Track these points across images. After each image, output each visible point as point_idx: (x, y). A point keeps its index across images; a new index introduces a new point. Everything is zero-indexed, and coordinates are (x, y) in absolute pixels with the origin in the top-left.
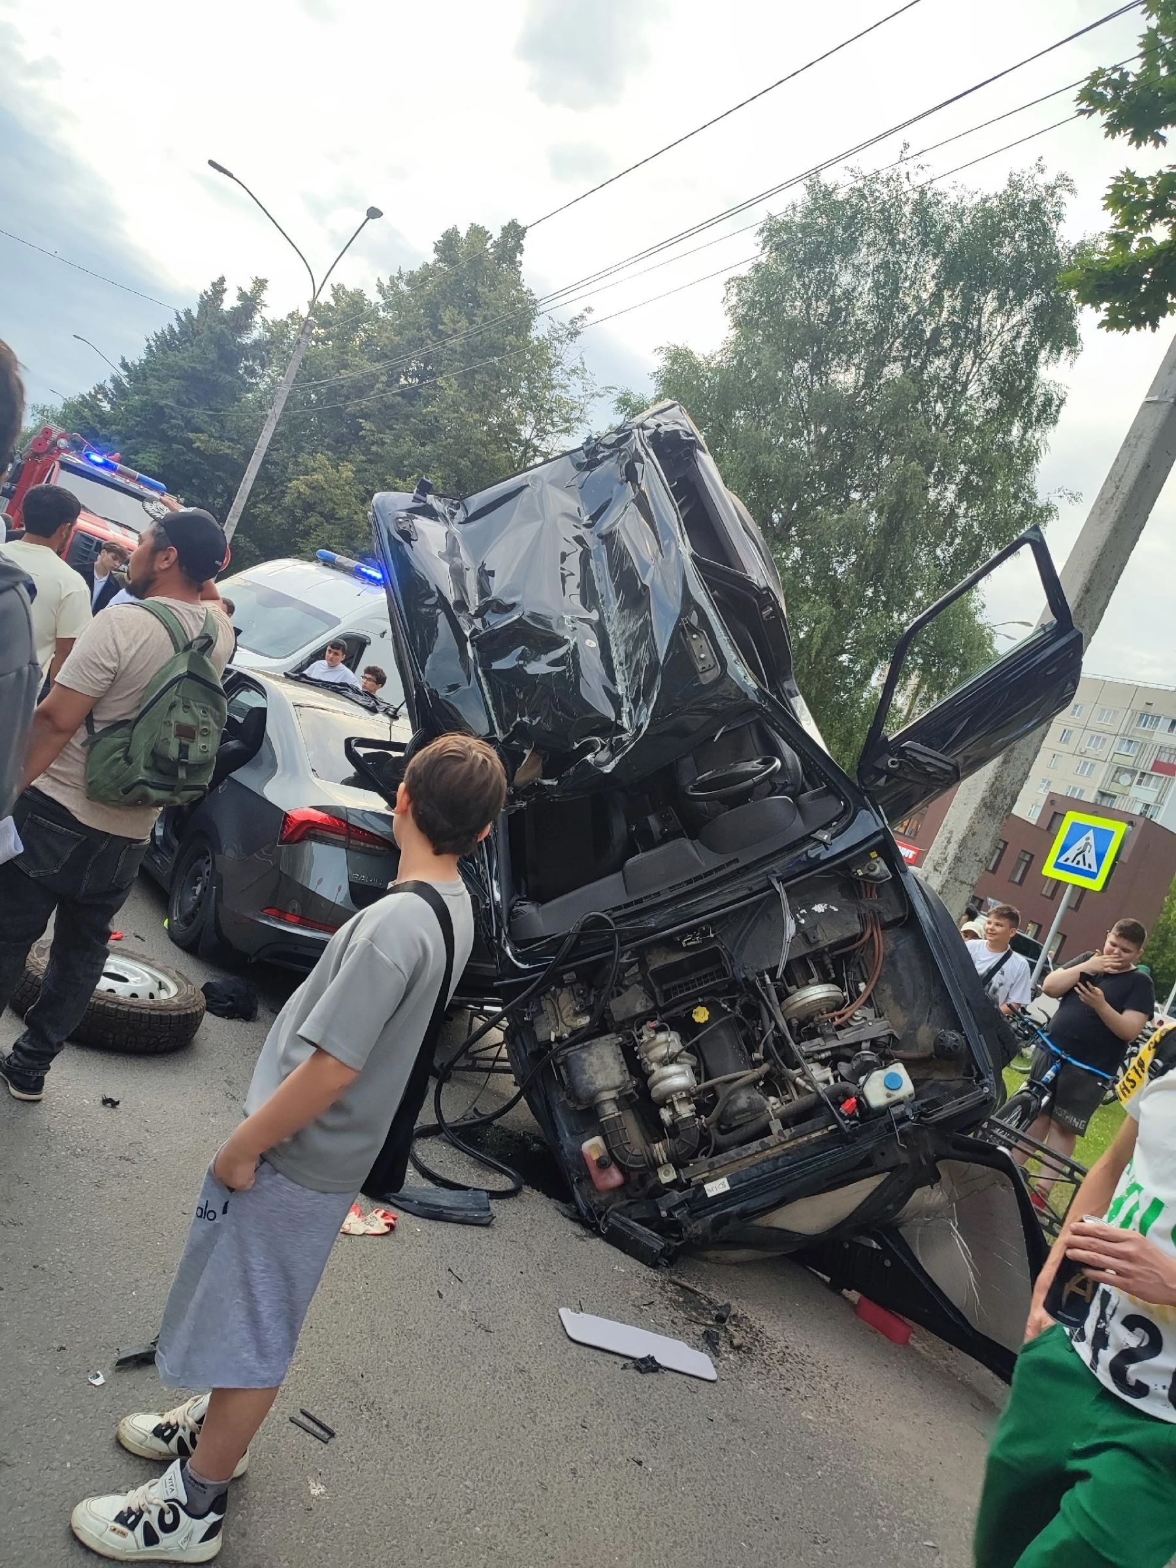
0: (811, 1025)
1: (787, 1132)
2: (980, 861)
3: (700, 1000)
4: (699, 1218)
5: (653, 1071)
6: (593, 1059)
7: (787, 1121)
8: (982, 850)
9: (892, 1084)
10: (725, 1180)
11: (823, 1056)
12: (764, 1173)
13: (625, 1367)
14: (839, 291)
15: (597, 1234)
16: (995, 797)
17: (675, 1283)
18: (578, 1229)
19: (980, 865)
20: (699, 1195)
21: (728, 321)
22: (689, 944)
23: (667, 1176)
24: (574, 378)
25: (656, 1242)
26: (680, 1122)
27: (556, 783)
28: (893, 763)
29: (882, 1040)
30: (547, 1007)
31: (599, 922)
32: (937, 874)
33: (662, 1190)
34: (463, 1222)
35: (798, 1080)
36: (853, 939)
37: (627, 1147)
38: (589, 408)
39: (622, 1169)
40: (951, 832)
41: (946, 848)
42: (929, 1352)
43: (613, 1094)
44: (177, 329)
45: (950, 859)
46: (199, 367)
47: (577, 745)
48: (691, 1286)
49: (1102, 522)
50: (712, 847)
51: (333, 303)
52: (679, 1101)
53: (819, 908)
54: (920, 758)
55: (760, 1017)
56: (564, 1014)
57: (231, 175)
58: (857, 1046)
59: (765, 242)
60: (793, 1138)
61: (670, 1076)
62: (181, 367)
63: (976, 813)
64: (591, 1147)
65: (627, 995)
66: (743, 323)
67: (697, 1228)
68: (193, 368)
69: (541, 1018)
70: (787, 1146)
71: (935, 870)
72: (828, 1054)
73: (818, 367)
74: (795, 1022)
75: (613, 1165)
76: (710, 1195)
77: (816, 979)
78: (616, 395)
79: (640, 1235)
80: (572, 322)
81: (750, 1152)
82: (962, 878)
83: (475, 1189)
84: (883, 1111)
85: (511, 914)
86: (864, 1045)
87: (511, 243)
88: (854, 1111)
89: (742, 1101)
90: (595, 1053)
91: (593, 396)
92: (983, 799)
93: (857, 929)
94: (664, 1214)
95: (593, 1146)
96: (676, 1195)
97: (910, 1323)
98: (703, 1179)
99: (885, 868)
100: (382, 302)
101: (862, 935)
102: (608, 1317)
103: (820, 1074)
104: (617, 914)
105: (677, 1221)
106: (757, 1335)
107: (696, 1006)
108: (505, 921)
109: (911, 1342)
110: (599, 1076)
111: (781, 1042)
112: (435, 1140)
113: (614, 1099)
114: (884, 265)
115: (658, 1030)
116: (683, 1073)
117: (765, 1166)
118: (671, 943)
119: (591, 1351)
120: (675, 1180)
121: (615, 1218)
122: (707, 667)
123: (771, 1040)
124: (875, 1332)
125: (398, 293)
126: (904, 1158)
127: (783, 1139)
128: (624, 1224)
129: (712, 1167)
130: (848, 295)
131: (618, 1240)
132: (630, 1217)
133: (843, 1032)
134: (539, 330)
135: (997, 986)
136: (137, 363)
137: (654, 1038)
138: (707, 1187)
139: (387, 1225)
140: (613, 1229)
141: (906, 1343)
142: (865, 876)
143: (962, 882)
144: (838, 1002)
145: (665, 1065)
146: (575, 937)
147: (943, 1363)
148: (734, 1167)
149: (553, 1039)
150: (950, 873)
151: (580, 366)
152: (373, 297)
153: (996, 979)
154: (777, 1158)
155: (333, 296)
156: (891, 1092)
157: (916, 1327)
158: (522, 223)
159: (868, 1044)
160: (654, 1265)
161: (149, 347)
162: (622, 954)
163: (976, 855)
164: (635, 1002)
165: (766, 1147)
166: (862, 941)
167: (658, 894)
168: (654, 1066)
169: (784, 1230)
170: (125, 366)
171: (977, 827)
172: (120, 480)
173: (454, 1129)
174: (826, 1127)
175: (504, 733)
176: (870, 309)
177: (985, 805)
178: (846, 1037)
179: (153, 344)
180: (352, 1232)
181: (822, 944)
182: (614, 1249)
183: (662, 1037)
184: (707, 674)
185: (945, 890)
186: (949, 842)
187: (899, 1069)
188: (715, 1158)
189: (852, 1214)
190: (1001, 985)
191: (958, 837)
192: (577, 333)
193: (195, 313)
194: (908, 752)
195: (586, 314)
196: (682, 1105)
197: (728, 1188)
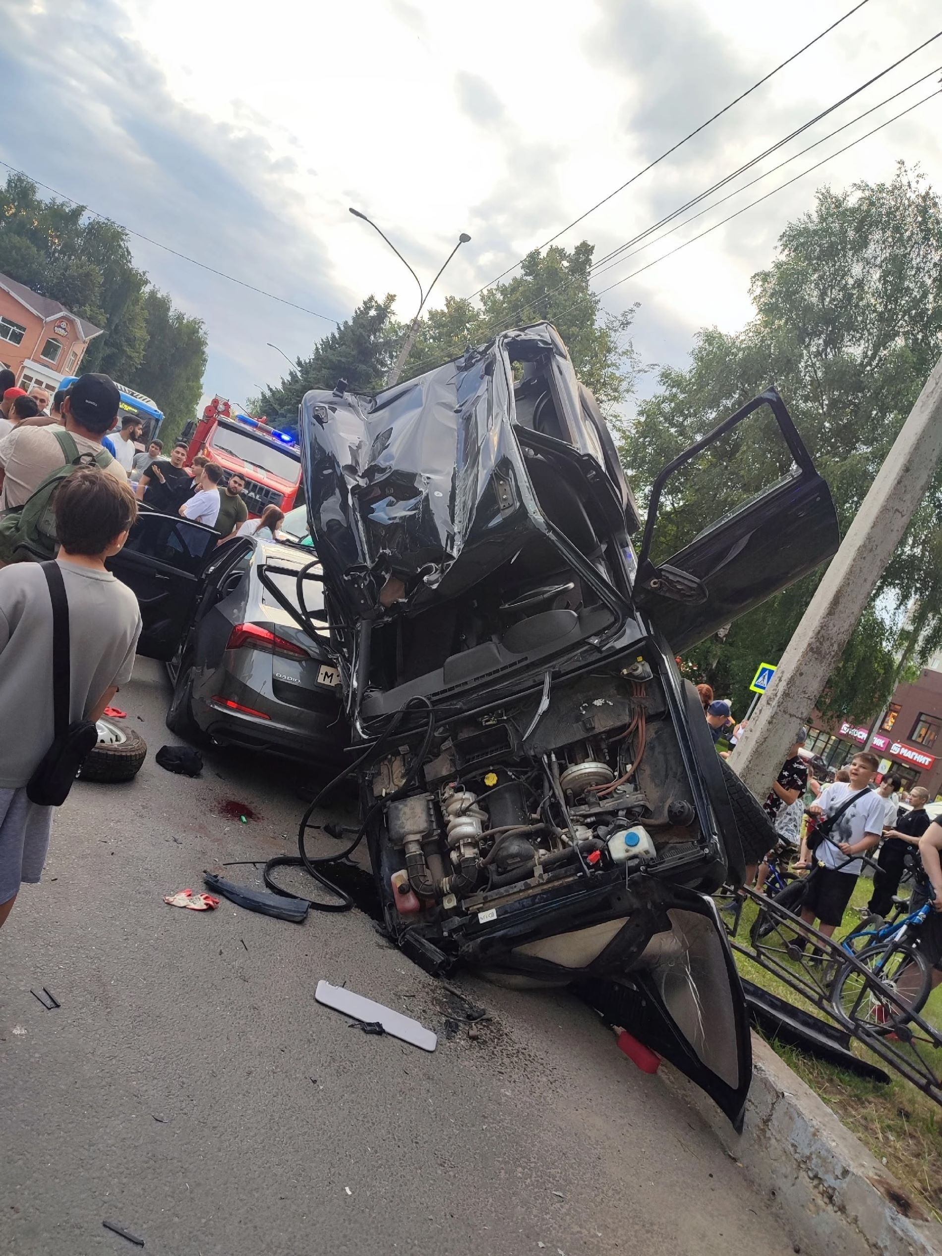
0: (583, 795)
1: (546, 876)
2: (808, 698)
3: (491, 768)
4: (471, 940)
5: (449, 821)
6: (407, 810)
7: (547, 866)
8: (811, 689)
9: (632, 841)
10: (494, 911)
11: (589, 820)
12: (524, 907)
13: (352, 1026)
14: (851, 281)
15: (397, 947)
16: (821, 643)
17: (445, 988)
18: (383, 942)
19: (809, 702)
20: (474, 921)
21: (754, 309)
22: (488, 723)
23: (449, 903)
24: (624, 358)
25: (438, 956)
26: (463, 861)
27: (406, 601)
28: (655, 583)
29: (637, 809)
30: (384, 770)
31: (421, 703)
32: (769, 707)
33: (446, 915)
34: (278, 917)
35: (564, 837)
36: (624, 727)
37: (422, 879)
38: (636, 381)
39: (417, 895)
40: (783, 672)
41: (777, 686)
42: (672, 1083)
43: (418, 837)
44: (337, 336)
45: (779, 695)
46: (343, 360)
47: (419, 570)
48: (458, 993)
49: (922, 412)
50: (509, 648)
51: (446, 311)
52: (465, 845)
53: (598, 703)
54: (671, 577)
55: (542, 786)
56: (395, 776)
57: (365, 218)
58: (614, 813)
59: (785, 246)
60: (549, 881)
61: (460, 825)
62: (331, 361)
63: (803, 656)
64: (397, 877)
65: (438, 762)
66: (769, 310)
67: (469, 947)
68: (339, 361)
69: (379, 779)
70: (545, 887)
71: (768, 704)
72: (593, 819)
73: (833, 341)
74: (569, 791)
75: (411, 891)
76: (481, 922)
77: (590, 759)
78: (658, 371)
79: (427, 950)
80: (623, 315)
81: (515, 890)
82: (791, 711)
83: (302, 899)
84: (621, 864)
85: (363, 698)
86: (620, 813)
87: (582, 258)
88: (598, 861)
89: (515, 847)
90: (409, 805)
91: (639, 371)
92: (809, 645)
93: (627, 719)
94: (446, 934)
95: (399, 877)
96: (457, 920)
97: (659, 1056)
98: (478, 909)
99: (648, 668)
100: (483, 308)
101: (630, 724)
102: (365, 996)
103: (582, 834)
104: (435, 698)
105: (455, 941)
106: (500, 1035)
107: (487, 773)
108: (358, 703)
109: (659, 1073)
110: (409, 822)
111: (555, 807)
112: (298, 869)
113: (418, 841)
114: (893, 259)
115: (458, 790)
116: (471, 824)
117: (525, 902)
118: (473, 721)
119: (329, 1010)
120: (454, 908)
121: (412, 936)
122: (507, 505)
123: (548, 804)
124: (626, 1059)
125: (494, 302)
126: (636, 904)
127: (541, 881)
128: (416, 940)
129: (486, 901)
130: (859, 284)
131: (411, 952)
132: (424, 936)
133: (605, 801)
134: (600, 322)
135: (849, 817)
136: (307, 361)
137: (452, 796)
138: (480, 915)
139: (207, 904)
140: (408, 943)
141: (654, 1071)
142: (630, 675)
143: (791, 715)
144: (606, 778)
145: (459, 816)
146: (401, 714)
147: (681, 1092)
148: (503, 902)
149: (384, 795)
150: (779, 706)
151: (629, 349)
152: (477, 305)
153: (849, 812)
154: (535, 896)
155: (446, 305)
156: (629, 848)
157: (665, 1060)
158: (591, 243)
159: (624, 812)
160: (436, 975)
161: (317, 349)
162: (436, 729)
163: (805, 692)
164: (442, 767)
165: (528, 887)
166: (629, 730)
167: (466, 683)
168: (451, 818)
169: (547, 961)
170: (299, 364)
171: (804, 669)
172: (259, 433)
173: (312, 862)
174: (576, 874)
175: (373, 562)
176: (876, 293)
177: (812, 649)
178: (608, 805)
179: (320, 347)
180: (174, 903)
181: (597, 731)
182: (406, 958)
183: (460, 795)
184: (506, 511)
185: (774, 721)
186: (780, 680)
187: (640, 831)
188: (489, 893)
189: (602, 953)
190: (853, 816)
191: (787, 676)
192: (628, 323)
193: (351, 323)
194: (663, 573)
195: (635, 308)
196: (467, 848)
197: (495, 917)
